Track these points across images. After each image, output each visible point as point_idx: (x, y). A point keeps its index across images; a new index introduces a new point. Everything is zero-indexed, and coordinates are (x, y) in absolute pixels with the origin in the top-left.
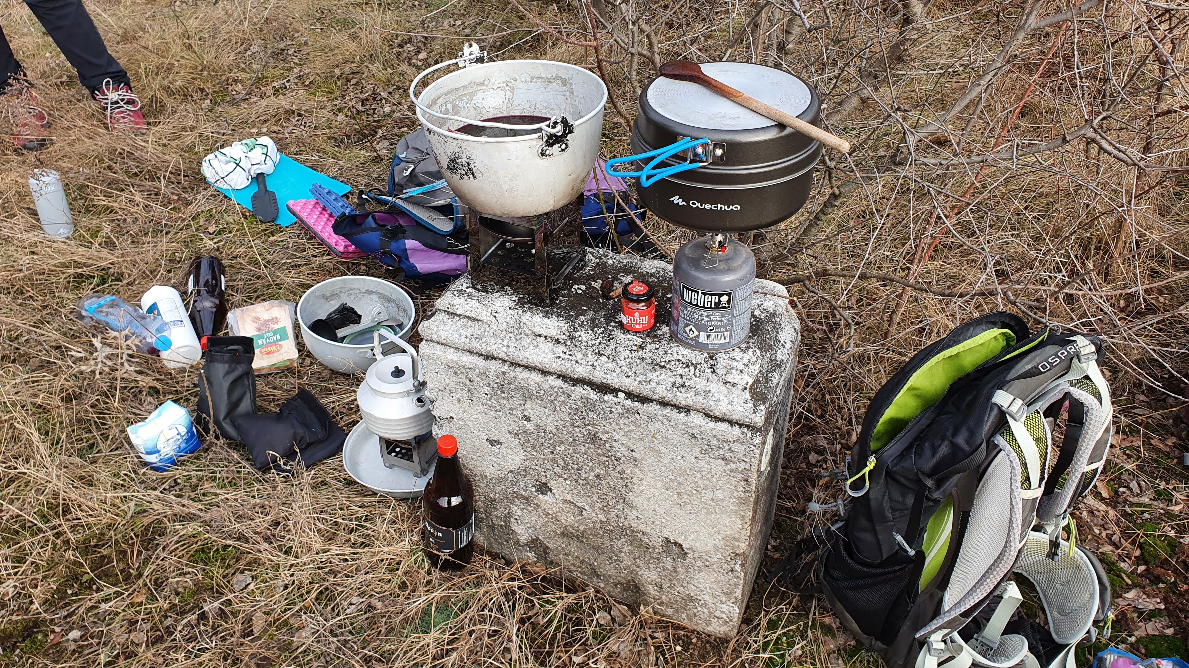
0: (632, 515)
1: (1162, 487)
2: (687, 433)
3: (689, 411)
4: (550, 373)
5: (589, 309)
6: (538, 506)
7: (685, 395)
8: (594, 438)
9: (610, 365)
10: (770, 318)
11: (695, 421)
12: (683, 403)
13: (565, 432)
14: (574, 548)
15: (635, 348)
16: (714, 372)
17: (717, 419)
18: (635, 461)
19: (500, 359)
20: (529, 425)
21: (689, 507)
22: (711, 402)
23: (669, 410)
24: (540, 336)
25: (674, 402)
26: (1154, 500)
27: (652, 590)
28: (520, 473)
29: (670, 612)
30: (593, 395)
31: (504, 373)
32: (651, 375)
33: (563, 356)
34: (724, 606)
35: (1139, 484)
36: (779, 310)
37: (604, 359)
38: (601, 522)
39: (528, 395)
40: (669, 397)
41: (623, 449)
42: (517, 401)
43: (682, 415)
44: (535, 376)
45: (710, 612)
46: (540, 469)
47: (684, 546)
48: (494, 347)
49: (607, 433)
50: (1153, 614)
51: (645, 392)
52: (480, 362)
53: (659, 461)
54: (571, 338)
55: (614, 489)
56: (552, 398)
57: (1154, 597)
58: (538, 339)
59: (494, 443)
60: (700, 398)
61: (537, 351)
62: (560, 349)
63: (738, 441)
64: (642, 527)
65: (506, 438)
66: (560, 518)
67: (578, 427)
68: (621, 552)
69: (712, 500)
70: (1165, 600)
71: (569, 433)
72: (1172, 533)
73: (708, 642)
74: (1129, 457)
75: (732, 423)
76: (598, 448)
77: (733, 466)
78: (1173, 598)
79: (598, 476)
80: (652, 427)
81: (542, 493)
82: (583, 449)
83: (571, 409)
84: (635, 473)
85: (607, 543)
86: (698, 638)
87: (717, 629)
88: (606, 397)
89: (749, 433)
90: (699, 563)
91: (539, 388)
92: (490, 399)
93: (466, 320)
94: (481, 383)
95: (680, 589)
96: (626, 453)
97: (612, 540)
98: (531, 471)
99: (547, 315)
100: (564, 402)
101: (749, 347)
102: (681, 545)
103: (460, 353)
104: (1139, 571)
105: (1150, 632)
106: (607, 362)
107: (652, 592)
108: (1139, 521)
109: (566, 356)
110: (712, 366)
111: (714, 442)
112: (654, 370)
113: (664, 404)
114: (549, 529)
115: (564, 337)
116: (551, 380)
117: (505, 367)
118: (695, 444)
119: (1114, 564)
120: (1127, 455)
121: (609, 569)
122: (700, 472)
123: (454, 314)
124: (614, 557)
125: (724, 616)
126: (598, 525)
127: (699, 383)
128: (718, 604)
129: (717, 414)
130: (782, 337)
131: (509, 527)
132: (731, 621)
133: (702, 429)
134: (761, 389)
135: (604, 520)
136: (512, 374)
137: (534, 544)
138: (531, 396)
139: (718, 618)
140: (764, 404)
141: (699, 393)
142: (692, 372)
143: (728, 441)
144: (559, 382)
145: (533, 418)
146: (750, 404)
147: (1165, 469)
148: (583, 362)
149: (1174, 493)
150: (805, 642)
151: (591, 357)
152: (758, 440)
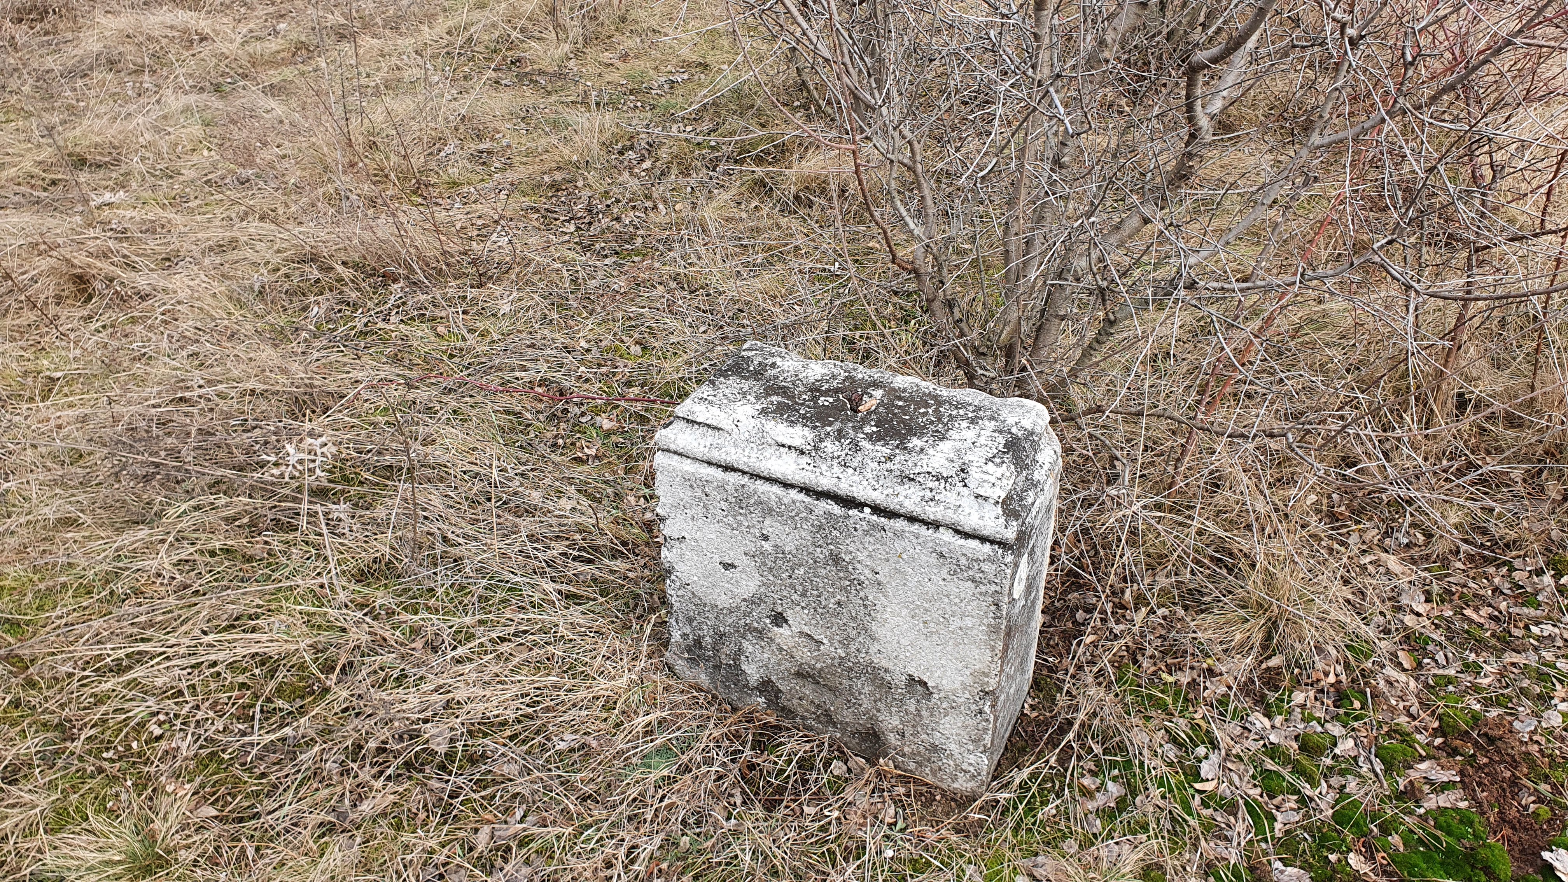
0: (873, 649)
1: (1470, 660)
2: (935, 551)
3: (938, 527)
4: (792, 486)
5: (836, 420)
6: (772, 640)
7: (934, 510)
8: (836, 559)
9: (856, 478)
10: (1028, 436)
11: (944, 538)
12: (932, 517)
13: (805, 553)
14: (808, 690)
15: (883, 459)
16: (965, 486)
17: (967, 535)
18: (879, 584)
19: (740, 471)
20: (767, 546)
21: (935, 637)
22: (961, 517)
23: (917, 526)
24: (783, 446)
25: (923, 516)
26: (1462, 672)
27: (893, 739)
28: (755, 601)
29: (912, 766)
30: (837, 510)
31: (743, 486)
32: (899, 489)
33: (807, 467)
34: (971, 756)
35: (1446, 656)
36: (1038, 430)
37: (850, 471)
38: (840, 658)
39: (768, 511)
40: (917, 511)
41: (867, 572)
42: (755, 517)
43: (931, 531)
44: (776, 489)
45: (957, 765)
46: (776, 596)
47: (929, 685)
48: (734, 457)
49: (851, 553)
50: (1444, 787)
51: (893, 506)
52: (719, 474)
53: (905, 584)
54: (816, 449)
55: (854, 619)
56: (793, 514)
57: (1449, 769)
58: (782, 449)
59: (728, 566)
60: (950, 513)
61: (779, 461)
62: (806, 459)
63: (989, 559)
64: (884, 663)
65: (741, 561)
66: (795, 654)
67: (820, 546)
68: (860, 693)
69: (961, 628)
70: (1461, 773)
71: (810, 553)
72: (1478, 707)
73: (953, 799)
74: (1437, 627)
75: (983, 539)
76: (840, 571)
77: (983, 589)
78: (1471, 771)
79: (839, 603)
80: (899, 545)
81: (777, 625)
82: (824, 572)
83: (812, 526)
84: (879, 599)
85: (846, 683)
86: (943, 796)
87: (963, 785)
88: (851, 512)
89: (1001, 551)
90: (945, 705)
91: (780, 502)
92: (727, 516)
93: (705, 429)
94: (718, 498)
95: (924, 736)
96: (870, 576)
97: (851, 679)
98: (766, 599)
99: (792, 423)
100: (806, 519)
101: (1003, 462)
102: (925, 683)
103: (697, 464)
104: (1436, 744)
105: (1441, 804)
106: (853, 475)
107: (893, 742)
108: (1442, 694)
109: (811, 468)
110: (963, 480)
111: (963, 561)
112: (902, 483)
113: (912, 519)
114: (783, 668)
115: (809, 447)
116: (793, 494)
117: (745, 480)
118: (943, 564)
119: (1408, 735)
120: (1436, 625)
121: (846, 715)
122: (948, 596)
123: (694, 422)
124: (852, 699)
125: (971, 769)
126: (836, 662)
127: (949, 497)
128: (965, 755)
129: (967, 529)
130: (1040, 457)
131: (737, 666)
132: (979, 774)
133: (951, 547)
134: (1015, 505)
135: (843, 655)
136: (753, 487)
137: (766, 687)
138: (770, 512)
139: (965, 771)
140: (1017, 520)
141: (949, 508)
142: (943, 485)
143: (978, 560)
144: (802, 496)
145: (772, 537)
146: (1002, 520)
147: (1476, 640)
148: (829, 474)
149: (1484, 665)
150: (1060, 801)
151: (837, 470)
152: (1009, 559)
